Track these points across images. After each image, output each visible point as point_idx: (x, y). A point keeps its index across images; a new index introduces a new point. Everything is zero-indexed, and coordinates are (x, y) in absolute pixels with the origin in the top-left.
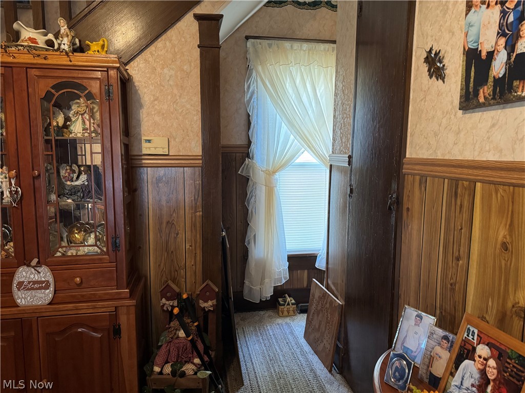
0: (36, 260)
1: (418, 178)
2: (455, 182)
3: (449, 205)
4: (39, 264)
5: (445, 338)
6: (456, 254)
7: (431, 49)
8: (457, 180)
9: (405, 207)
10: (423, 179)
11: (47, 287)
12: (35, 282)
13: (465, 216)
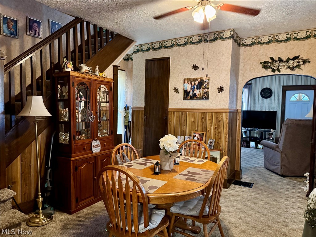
0: (96, 138)
1: (173, 112)
2: (182, 113)
3: (181, 117)
4: (97, 140)
5: (188, 137)
6: (184, 125)
7: (176, 88)
8: (183, 112)
9: (169, 118)
10: (174, 112)
11: (99, 147)
12: (97, 145)
13: (185, 118)
